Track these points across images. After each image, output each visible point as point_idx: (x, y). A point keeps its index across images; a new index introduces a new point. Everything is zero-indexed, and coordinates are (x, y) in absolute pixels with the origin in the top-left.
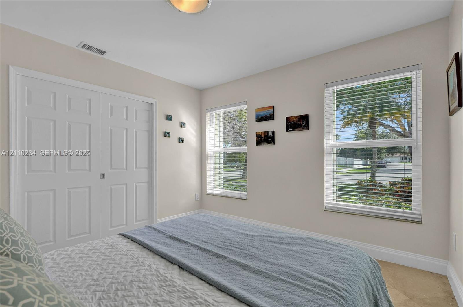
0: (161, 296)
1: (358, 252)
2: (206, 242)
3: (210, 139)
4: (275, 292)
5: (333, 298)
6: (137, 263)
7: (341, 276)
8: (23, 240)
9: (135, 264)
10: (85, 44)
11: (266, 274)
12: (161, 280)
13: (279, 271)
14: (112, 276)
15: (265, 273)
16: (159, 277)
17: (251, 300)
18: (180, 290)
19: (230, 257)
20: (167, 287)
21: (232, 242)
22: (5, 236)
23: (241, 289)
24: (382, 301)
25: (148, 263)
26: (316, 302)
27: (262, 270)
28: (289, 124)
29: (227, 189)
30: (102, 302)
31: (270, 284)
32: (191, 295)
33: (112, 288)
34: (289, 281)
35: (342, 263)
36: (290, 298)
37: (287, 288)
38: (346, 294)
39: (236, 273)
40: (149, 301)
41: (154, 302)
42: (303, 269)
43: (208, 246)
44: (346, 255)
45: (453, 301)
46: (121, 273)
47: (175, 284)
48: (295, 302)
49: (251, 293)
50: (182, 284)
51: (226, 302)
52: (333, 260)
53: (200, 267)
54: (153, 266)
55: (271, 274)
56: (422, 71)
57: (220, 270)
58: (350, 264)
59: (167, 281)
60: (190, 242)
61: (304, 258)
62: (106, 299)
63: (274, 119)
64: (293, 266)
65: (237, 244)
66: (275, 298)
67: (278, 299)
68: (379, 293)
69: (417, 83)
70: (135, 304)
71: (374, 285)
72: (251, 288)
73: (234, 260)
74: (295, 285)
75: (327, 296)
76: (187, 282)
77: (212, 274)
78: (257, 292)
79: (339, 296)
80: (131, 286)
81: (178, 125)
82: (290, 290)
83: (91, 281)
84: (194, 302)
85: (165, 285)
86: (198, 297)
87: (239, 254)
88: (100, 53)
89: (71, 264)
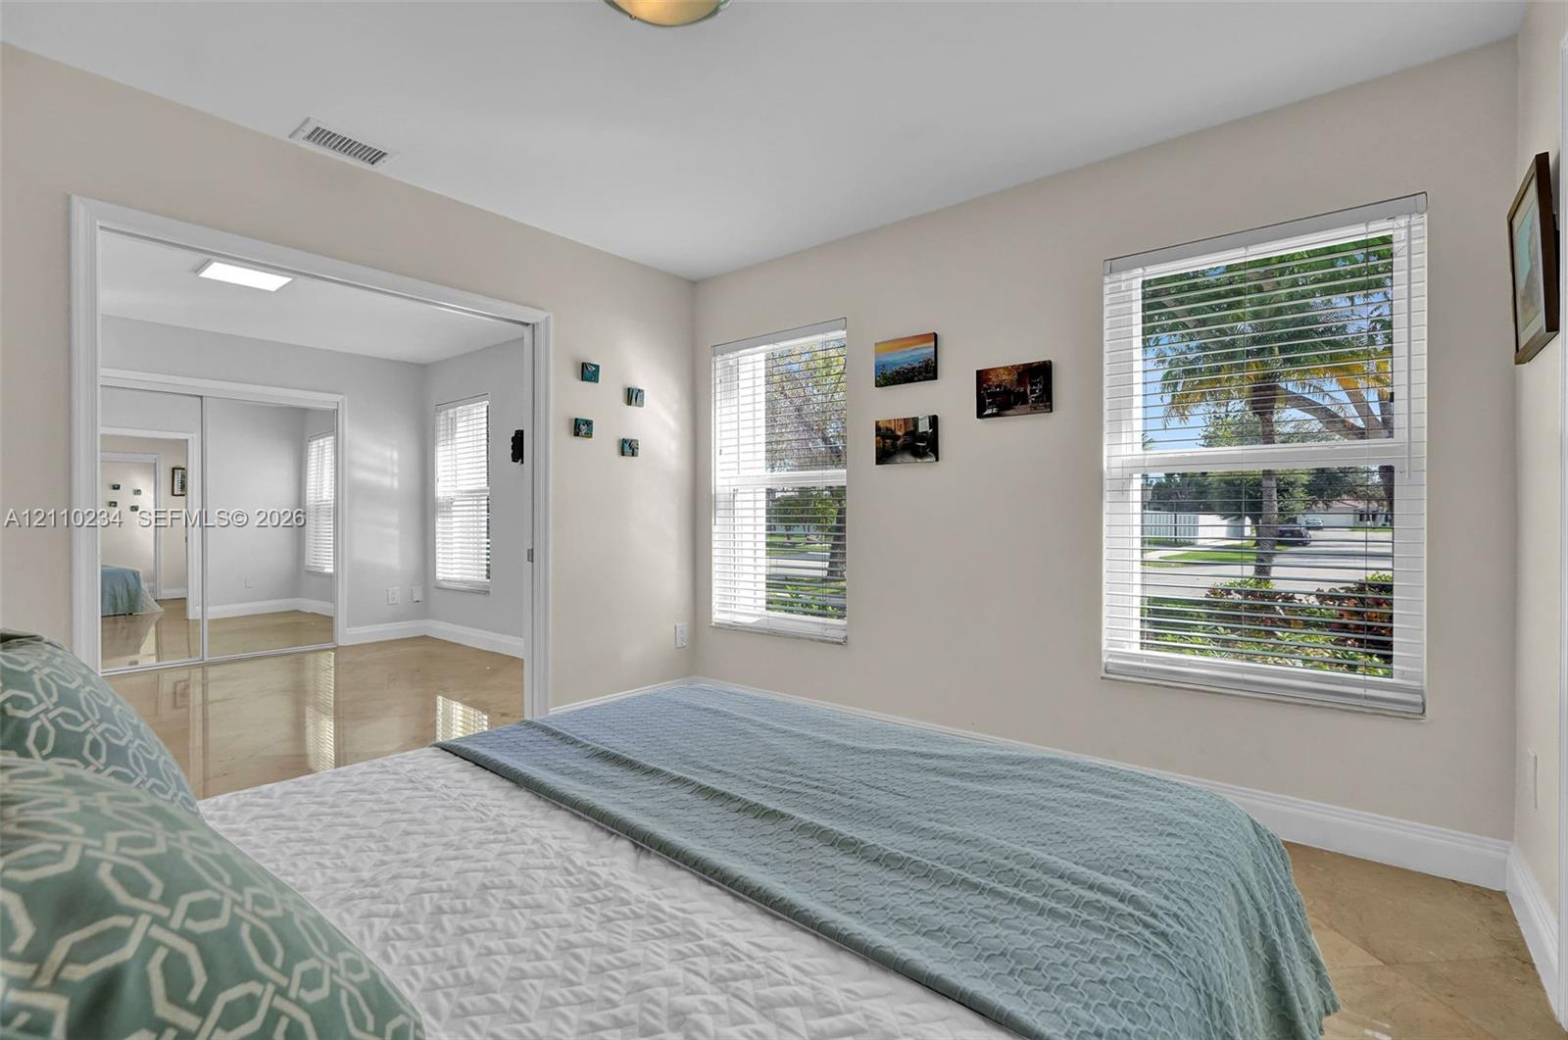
0: (581, 931)
1: (1214, 804)
2: (719, 772)
3: (725, 443)
4: (946, 920)
5: (1136, 938)
6: (496, 832)
7: (1161, 872)
8: (141, 749)
9: (492, 837)
10: (318, 128)
11: (918, 866)
12: (576, 883)
13: (959, 857)
14: (418, 871)
15: (912, 863)
16: (570, 874)
17: (871, 942)
18: (643, 913)
19: (798, 815)
20: (599, 905)
21: (802, 772)
22: (86, 732)
23: (839, 911)
24: (1294, 958)
25: (533, 833)
26: (1082, 950)
27: (902, 853)
28: (987, 393)
29: (780, 610)
30: (394, 947)
31: (930, 895)
32: (678, 929)
33: (422, 906)
34: (991, 889)
35: (1161, 834)
36: (996, 937)
37: (987, 907)
38: (1177, 927)
39: (819, 864)
40: (544, 945)
41: (559, 948)
42: (1036, 852)
43: (726, 783)
44: (1176, 810)
45: (1525, 972)
46: (447, 862)
47: (623, 895)
48: (1012, 948)
49: (871, 922)
50: (649, 897)
51: (790, 950)
52: (1132, 825)
53: (704, 846)
54: (549, 841)
55: (933, 866)
56: (1425, 216)
57: (767, 854)
58: (1187, 840)
59: (598, 887)
60: (667, 769)
61: (1039, 819)
62: (405, 939)
63: (935, 377)
64: (1005, 842)
65: (819, 776)
66: (949, 936)
67: (957, 941)
68: (1281, 935)
69: (1410, 254)
70: (500, 953)
71: (1268, 908)
72: (870, 908)
73: (811, 823)
74: (1012, 900)
75: (1114, 931)
76: (663, 890)
77: (741, 866)
78: (891, 918)
79: (1153, 933)
80: (485, 902)
81: (620, 397)
82: (995, 914)
83: (352, 887)
84: (687, 947)
85: (592, 900)
86: (699, 934)
87: (826, 806)
88: (365, 158)
89: (283, 834)
